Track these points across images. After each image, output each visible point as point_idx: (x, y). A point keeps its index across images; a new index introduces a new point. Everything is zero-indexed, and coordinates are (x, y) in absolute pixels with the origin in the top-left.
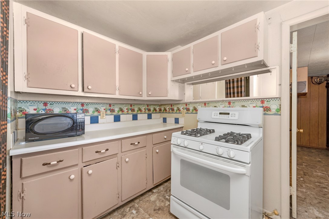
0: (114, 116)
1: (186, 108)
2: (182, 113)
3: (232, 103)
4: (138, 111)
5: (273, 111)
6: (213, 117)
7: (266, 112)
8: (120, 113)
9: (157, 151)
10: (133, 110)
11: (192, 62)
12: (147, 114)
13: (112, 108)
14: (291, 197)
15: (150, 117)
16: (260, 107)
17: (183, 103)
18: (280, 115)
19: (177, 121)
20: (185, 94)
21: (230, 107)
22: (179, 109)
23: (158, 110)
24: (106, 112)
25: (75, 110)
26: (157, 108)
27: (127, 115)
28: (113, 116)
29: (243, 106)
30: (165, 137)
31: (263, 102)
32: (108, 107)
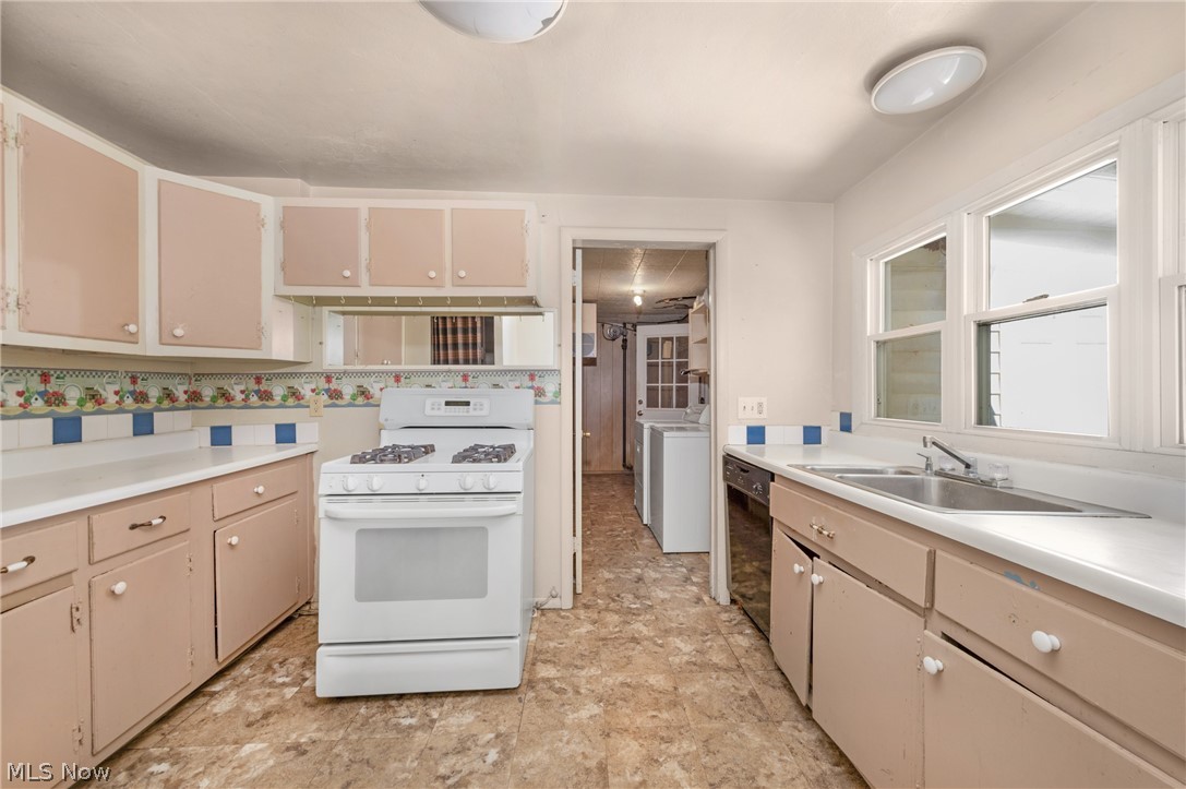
1: (327, 391)
2: (308, 407)
3: (470, 378)
5: (550, 395)
6: (428, 411)
7: (538, 398)
9: (234, 540)
11: (364, 254)
12: (131, 415)
14: (575, 555)
15: (143, 426)
16: (530, 388)
17: (313, 373)
18: (560, 403)
19: (286, 434)
20: (321, 343)
21: (466, 387)
22: (295, 394)
23: (183, 397)
26: (180, 392)
29: (496, 386)
30: (261, 489)
31: (532, 377)
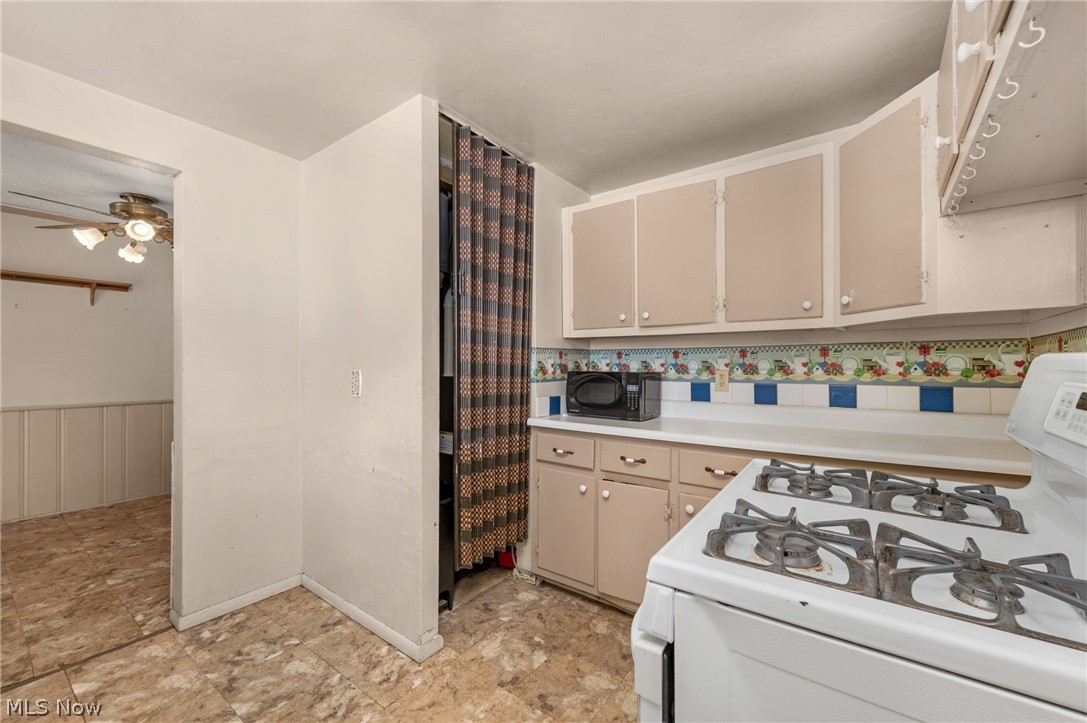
0: (756, 387)
4: (858, 372)
8: (778, 376)
10: (836, 369)
13: (748, 360)
24: (731, 372)
25: (662, 365)
27: (805, 386)
28: (752, 385)
32: (735, 358)
